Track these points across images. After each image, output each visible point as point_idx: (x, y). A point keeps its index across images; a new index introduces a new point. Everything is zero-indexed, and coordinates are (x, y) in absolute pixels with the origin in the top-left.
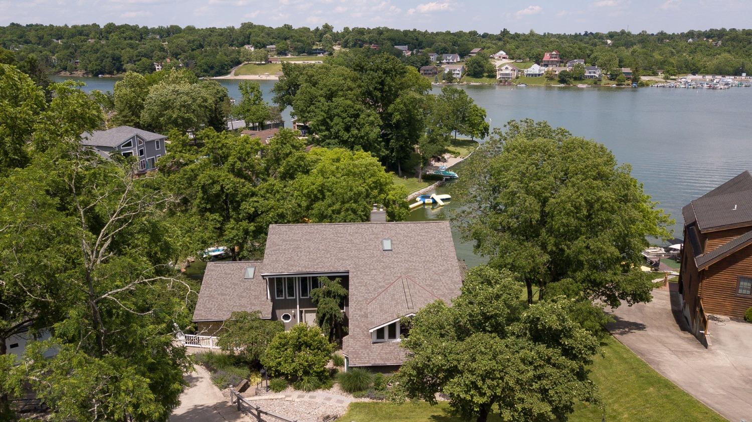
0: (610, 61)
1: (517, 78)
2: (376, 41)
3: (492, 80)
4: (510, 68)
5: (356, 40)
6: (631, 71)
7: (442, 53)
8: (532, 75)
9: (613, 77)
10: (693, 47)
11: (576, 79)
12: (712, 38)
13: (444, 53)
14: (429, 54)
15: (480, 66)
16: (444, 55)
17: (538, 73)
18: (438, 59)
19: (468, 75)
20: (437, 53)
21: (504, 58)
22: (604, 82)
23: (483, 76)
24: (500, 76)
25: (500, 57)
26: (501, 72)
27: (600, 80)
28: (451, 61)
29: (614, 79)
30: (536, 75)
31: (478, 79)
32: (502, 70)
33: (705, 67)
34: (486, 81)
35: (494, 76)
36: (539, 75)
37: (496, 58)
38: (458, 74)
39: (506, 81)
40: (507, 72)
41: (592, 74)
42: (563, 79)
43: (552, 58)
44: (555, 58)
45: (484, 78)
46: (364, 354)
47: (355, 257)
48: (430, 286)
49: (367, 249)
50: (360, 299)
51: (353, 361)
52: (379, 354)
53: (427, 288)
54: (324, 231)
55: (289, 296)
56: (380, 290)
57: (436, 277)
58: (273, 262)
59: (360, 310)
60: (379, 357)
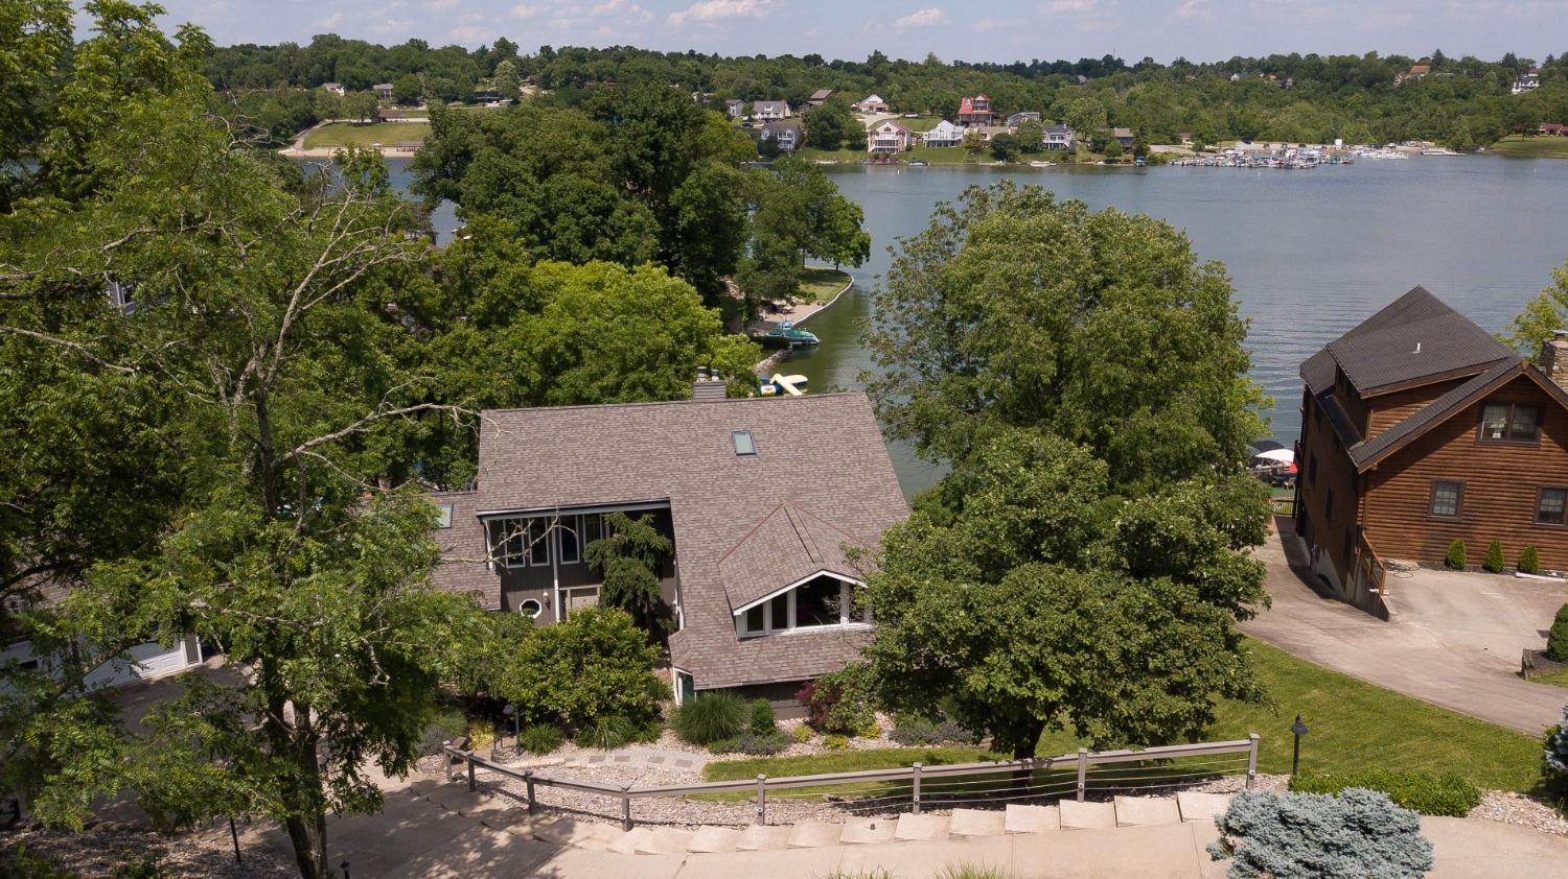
0: (1090, 114)
1: (909, 149)
2: (611, 75)
3: (860, 154)
4: (895, 129)
5: (569, 72)
6: (1132, 135)
7: (752, 100)
8: (939, 143)
9: (1098, 147)
10: (1241, 89)
11: (1025, 150)
12: (1274, 73)
13: (757, 99)
14: (728, 102)
15: (833, 126)
16: (757, 104)
17: (950, 139)
18: (745, 112)
19: (810, 144)
20: (743, 98)
21: (880, 110)
22: (1082, 155)
23: (840, 147)
24: (874, 147)
25: (871, 108)
26: (877, 138)
27: (1073, 153)
28: (772, 116)
29: (1100, 151)
30: (946, 143)
31: (831, 153)
32: (878, 134)
33: (1266, 129)
34: (846, 156)
35: (864, 147)
36: (953, 143)
37: (863, 109)
38: (789, 142)
39: (887, 156)
40: (888, 137)
41: (1057, 141)
42: (1000, 149)
43: (977, 108)
44: (982, 108)
45: (843, 151)
46: (724, 663)
47: (679, 470)
48: (844, 520)
49: (703, 454)
50: (701, 554)
51: (702, 679)
52: (756, 660)
53: (840, 525)
54: (604, 420)
55: (534, 562)
56: (741, 534)
57: (856, 504)
58: (499, 486)
59: (705, 574)
60: (756, 667)
